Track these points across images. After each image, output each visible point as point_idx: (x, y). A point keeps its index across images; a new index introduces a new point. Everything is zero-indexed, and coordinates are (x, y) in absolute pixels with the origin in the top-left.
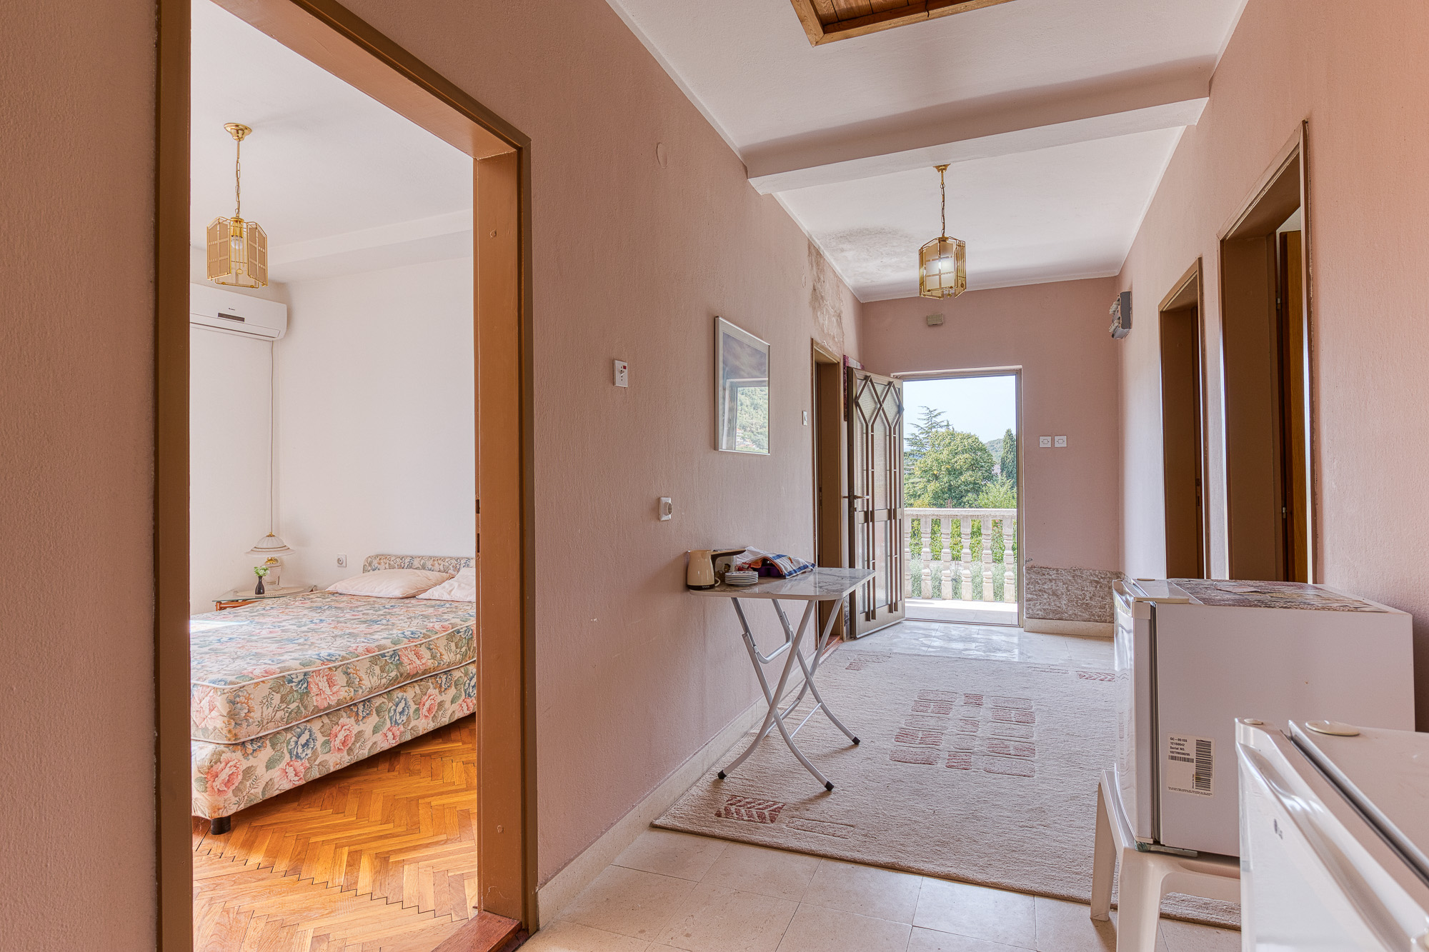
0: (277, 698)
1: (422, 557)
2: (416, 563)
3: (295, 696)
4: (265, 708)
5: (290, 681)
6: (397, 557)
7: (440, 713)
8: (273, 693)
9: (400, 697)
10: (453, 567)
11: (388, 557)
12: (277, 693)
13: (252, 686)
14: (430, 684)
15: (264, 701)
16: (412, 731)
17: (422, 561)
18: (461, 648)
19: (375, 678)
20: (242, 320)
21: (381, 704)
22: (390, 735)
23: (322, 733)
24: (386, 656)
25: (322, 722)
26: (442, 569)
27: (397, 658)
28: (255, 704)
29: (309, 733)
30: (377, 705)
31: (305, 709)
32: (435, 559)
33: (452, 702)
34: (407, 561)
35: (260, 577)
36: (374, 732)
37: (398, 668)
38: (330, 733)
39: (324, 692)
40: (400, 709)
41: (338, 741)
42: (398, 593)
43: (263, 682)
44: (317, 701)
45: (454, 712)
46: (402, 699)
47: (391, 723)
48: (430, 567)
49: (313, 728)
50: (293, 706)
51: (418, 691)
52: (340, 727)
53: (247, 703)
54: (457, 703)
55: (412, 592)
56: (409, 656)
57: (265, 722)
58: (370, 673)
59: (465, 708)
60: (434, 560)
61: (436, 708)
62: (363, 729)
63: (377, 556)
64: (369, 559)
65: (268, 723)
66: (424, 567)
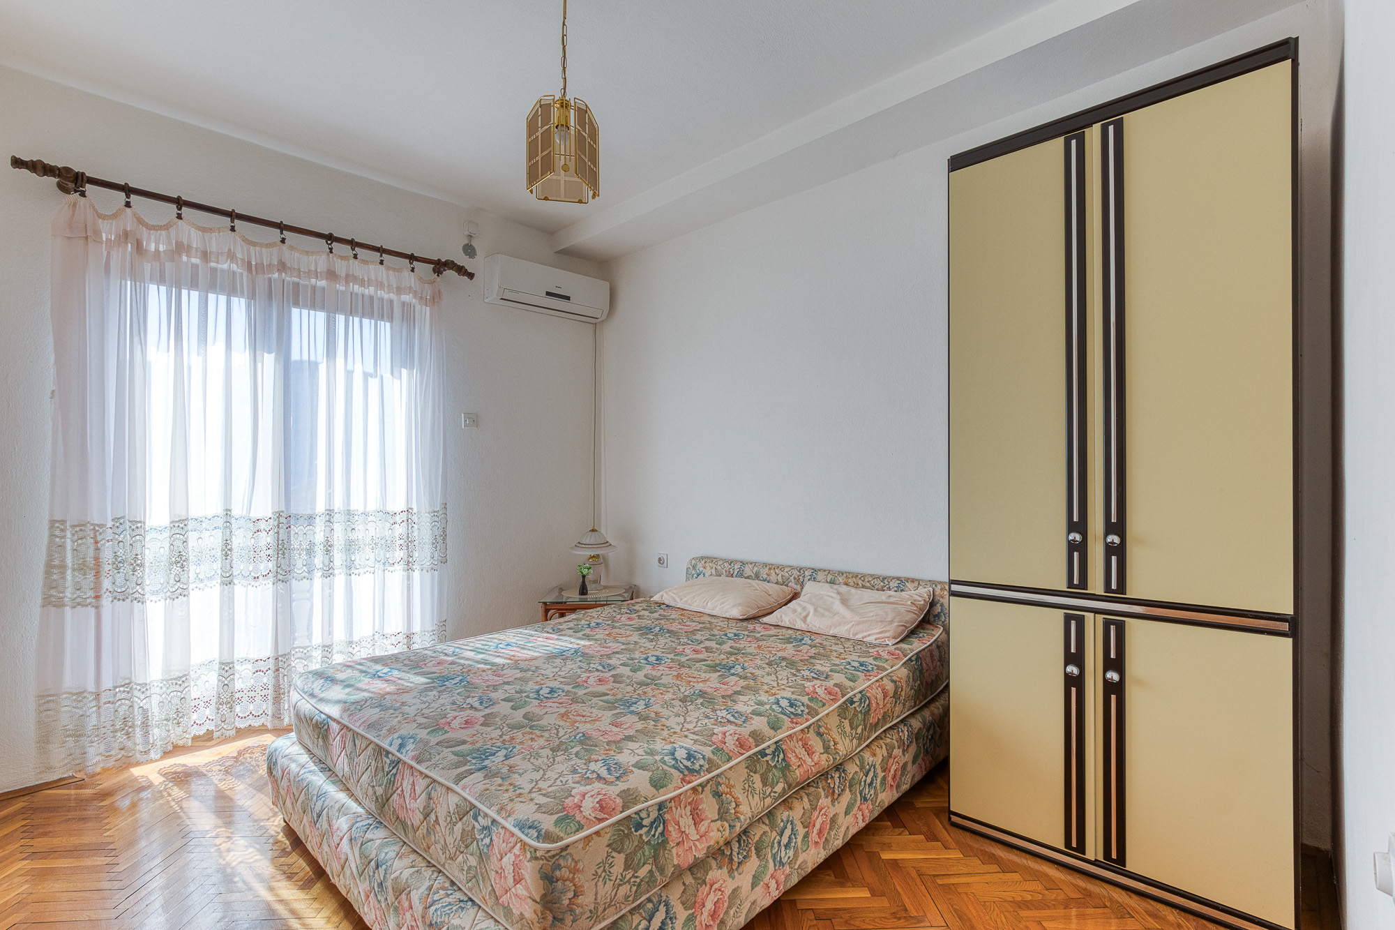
0: (620, 859)
1: (755, 564)
2: (748, 571)
3: (647, 853)
4: (600, 884)
5: (639, 826)
6: (725, 561)
7: (833, 833)
8: (614, 854)
9: (785, 819)
10: (795, 578)
11: (715, 561)
12: (619, 853)
13: (581, 845)
14: (821, 790)
15: (600, 871)
16: (799, 870)
17: (756, 569)
18: (857, 727)
19: (756, 797)
20: (568, 298)
21: (761, 835)
22: (773, 884)
23: (683, 904)
24: (766, 755)
25: (684, 884)
26: (780, 580)
27: (781, 756)
28: (584, 880)
29: (665, 909)
30: (757, 838)
31: (661, 874)
32: (771, 567)
33: (846, 813)
34: (736, 567)
35: (584, 577)
36: (754, 885)
37: (784, 776)
38: (695, 902)
39: (687, 835)
40: (785, 840)
41: (705, 914)
42: (736, 613)
43: (597, 833)
44: (678, 856)
45: (848, 828)
46: (788, 821)
47: (775, 865)
48: (765, 576)
49: (671, 898)
50: (643, 872)
51: (807, 806)
52: (708, 886)
53: (572, 880)
54: (852, 813)
55: (753, 612)
56: (797, 752)
57: (600, 909)
58: (749, 790)
59: (860, 818)
60: (770, 569)
61: (828, 826)
62: (740, 884)
63: (702, 558)
64: (693, 562)
65: (605, 909)
66: (757, 576)
